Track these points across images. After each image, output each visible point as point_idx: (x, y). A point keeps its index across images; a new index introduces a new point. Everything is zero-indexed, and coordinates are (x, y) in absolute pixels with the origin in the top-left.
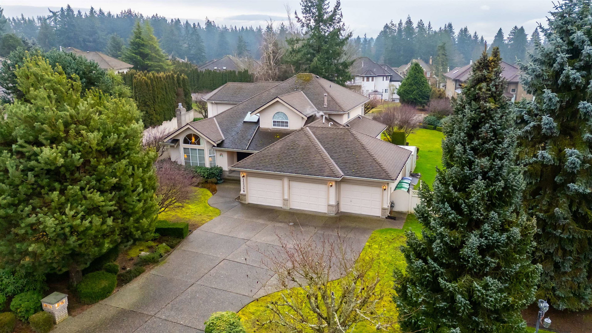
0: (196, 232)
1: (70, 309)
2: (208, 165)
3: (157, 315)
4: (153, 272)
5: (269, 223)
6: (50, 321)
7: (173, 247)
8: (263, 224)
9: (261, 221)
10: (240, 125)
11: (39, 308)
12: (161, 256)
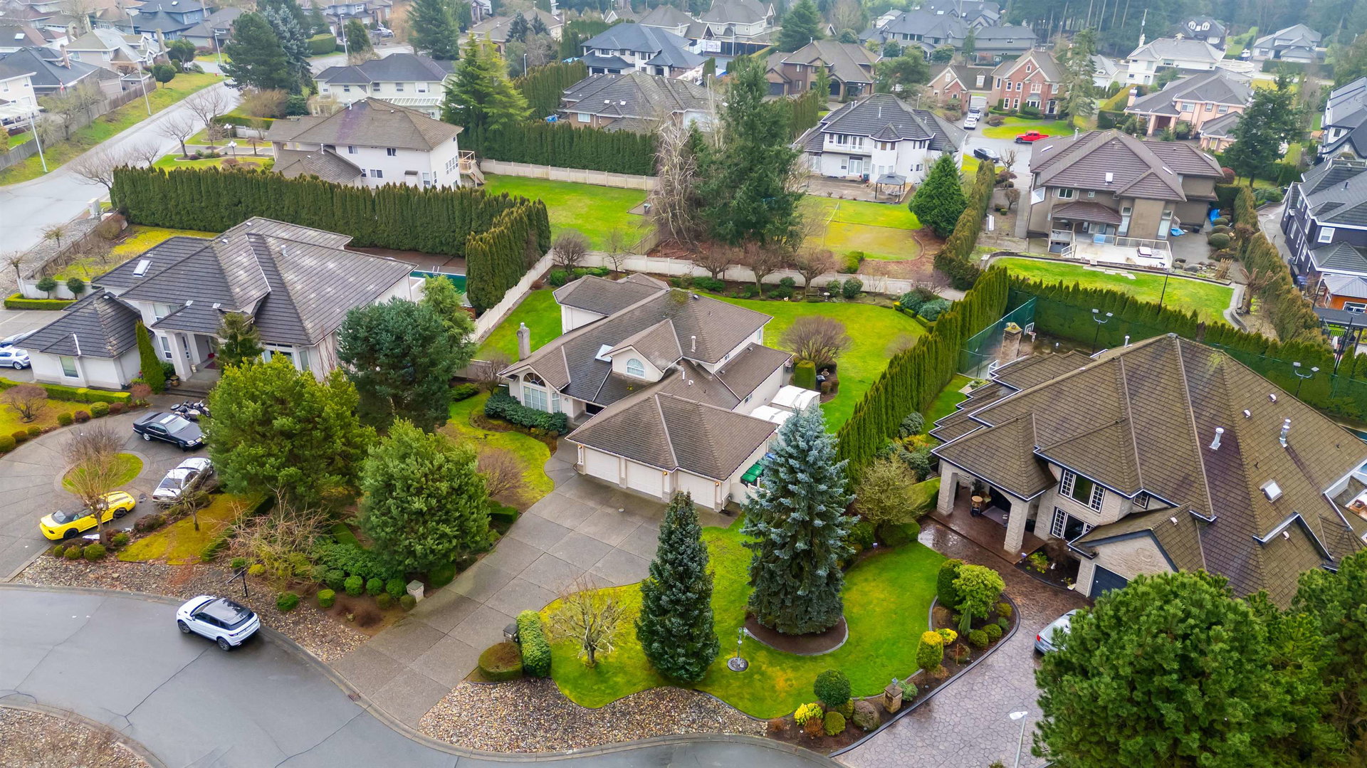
0: (525, 515)
1: (425, 592)
2: (551, 411)
3: (486, 603)
4: (484, 561)
5: (599, 507)
6: (413, 603)
7: (502, 533)
8: (592, 508)
9: (591, 504)
10: (591, 361)
11: (405, 592)
12: (491, 545)
